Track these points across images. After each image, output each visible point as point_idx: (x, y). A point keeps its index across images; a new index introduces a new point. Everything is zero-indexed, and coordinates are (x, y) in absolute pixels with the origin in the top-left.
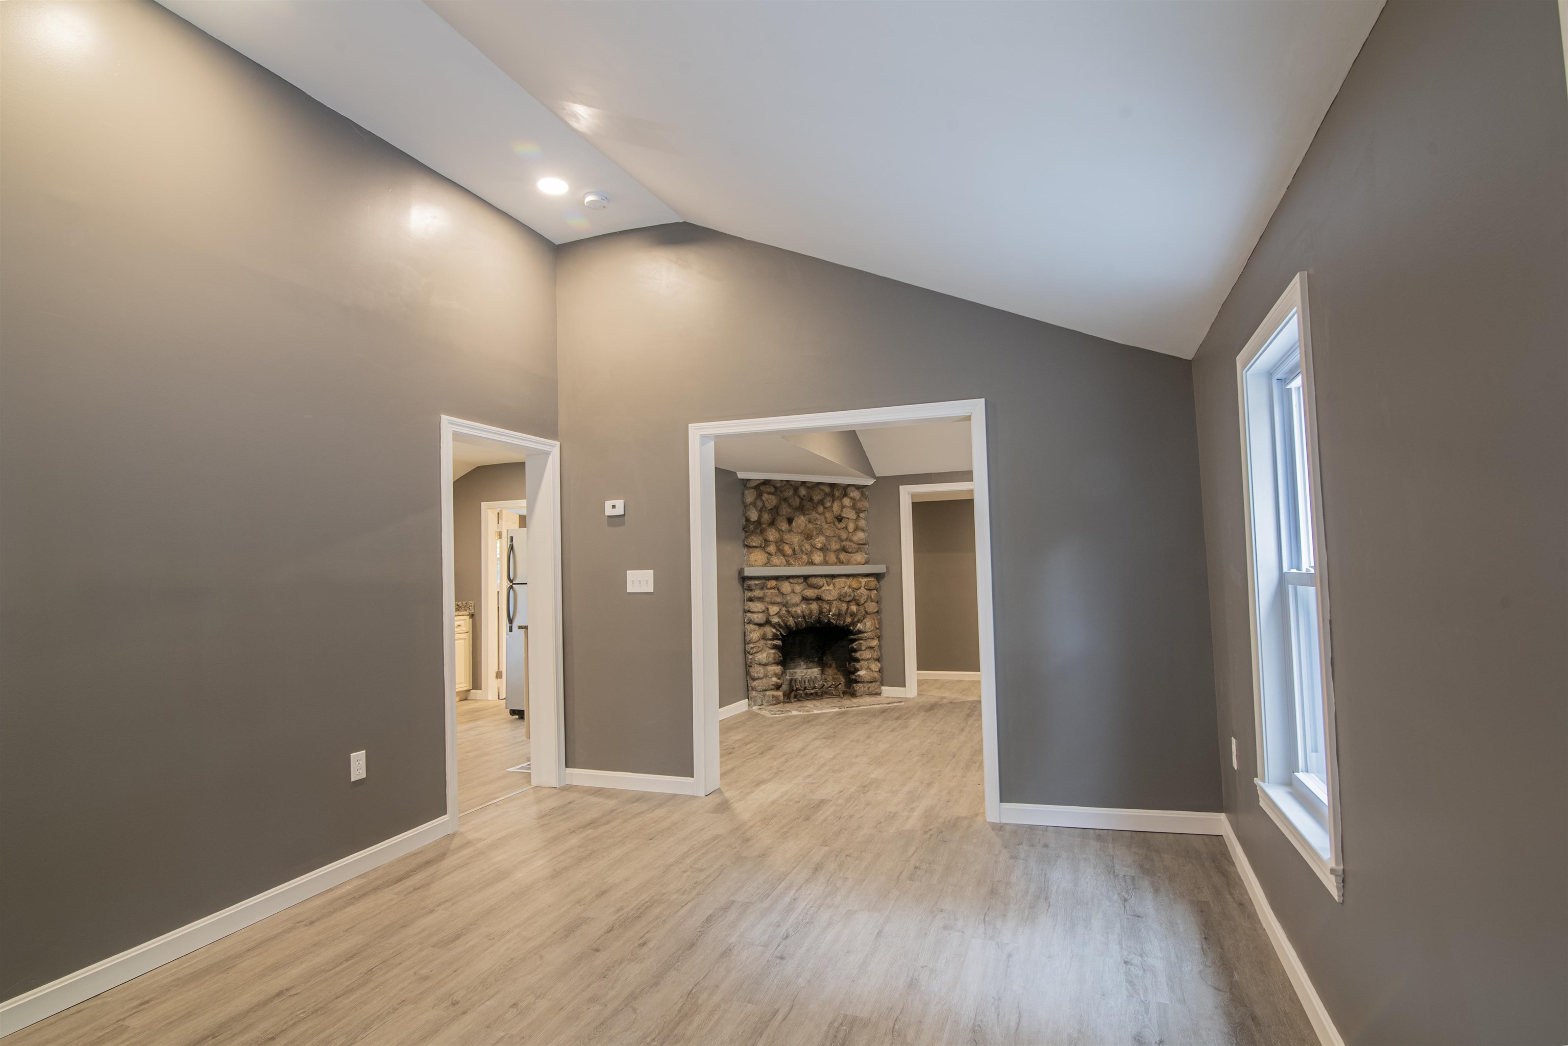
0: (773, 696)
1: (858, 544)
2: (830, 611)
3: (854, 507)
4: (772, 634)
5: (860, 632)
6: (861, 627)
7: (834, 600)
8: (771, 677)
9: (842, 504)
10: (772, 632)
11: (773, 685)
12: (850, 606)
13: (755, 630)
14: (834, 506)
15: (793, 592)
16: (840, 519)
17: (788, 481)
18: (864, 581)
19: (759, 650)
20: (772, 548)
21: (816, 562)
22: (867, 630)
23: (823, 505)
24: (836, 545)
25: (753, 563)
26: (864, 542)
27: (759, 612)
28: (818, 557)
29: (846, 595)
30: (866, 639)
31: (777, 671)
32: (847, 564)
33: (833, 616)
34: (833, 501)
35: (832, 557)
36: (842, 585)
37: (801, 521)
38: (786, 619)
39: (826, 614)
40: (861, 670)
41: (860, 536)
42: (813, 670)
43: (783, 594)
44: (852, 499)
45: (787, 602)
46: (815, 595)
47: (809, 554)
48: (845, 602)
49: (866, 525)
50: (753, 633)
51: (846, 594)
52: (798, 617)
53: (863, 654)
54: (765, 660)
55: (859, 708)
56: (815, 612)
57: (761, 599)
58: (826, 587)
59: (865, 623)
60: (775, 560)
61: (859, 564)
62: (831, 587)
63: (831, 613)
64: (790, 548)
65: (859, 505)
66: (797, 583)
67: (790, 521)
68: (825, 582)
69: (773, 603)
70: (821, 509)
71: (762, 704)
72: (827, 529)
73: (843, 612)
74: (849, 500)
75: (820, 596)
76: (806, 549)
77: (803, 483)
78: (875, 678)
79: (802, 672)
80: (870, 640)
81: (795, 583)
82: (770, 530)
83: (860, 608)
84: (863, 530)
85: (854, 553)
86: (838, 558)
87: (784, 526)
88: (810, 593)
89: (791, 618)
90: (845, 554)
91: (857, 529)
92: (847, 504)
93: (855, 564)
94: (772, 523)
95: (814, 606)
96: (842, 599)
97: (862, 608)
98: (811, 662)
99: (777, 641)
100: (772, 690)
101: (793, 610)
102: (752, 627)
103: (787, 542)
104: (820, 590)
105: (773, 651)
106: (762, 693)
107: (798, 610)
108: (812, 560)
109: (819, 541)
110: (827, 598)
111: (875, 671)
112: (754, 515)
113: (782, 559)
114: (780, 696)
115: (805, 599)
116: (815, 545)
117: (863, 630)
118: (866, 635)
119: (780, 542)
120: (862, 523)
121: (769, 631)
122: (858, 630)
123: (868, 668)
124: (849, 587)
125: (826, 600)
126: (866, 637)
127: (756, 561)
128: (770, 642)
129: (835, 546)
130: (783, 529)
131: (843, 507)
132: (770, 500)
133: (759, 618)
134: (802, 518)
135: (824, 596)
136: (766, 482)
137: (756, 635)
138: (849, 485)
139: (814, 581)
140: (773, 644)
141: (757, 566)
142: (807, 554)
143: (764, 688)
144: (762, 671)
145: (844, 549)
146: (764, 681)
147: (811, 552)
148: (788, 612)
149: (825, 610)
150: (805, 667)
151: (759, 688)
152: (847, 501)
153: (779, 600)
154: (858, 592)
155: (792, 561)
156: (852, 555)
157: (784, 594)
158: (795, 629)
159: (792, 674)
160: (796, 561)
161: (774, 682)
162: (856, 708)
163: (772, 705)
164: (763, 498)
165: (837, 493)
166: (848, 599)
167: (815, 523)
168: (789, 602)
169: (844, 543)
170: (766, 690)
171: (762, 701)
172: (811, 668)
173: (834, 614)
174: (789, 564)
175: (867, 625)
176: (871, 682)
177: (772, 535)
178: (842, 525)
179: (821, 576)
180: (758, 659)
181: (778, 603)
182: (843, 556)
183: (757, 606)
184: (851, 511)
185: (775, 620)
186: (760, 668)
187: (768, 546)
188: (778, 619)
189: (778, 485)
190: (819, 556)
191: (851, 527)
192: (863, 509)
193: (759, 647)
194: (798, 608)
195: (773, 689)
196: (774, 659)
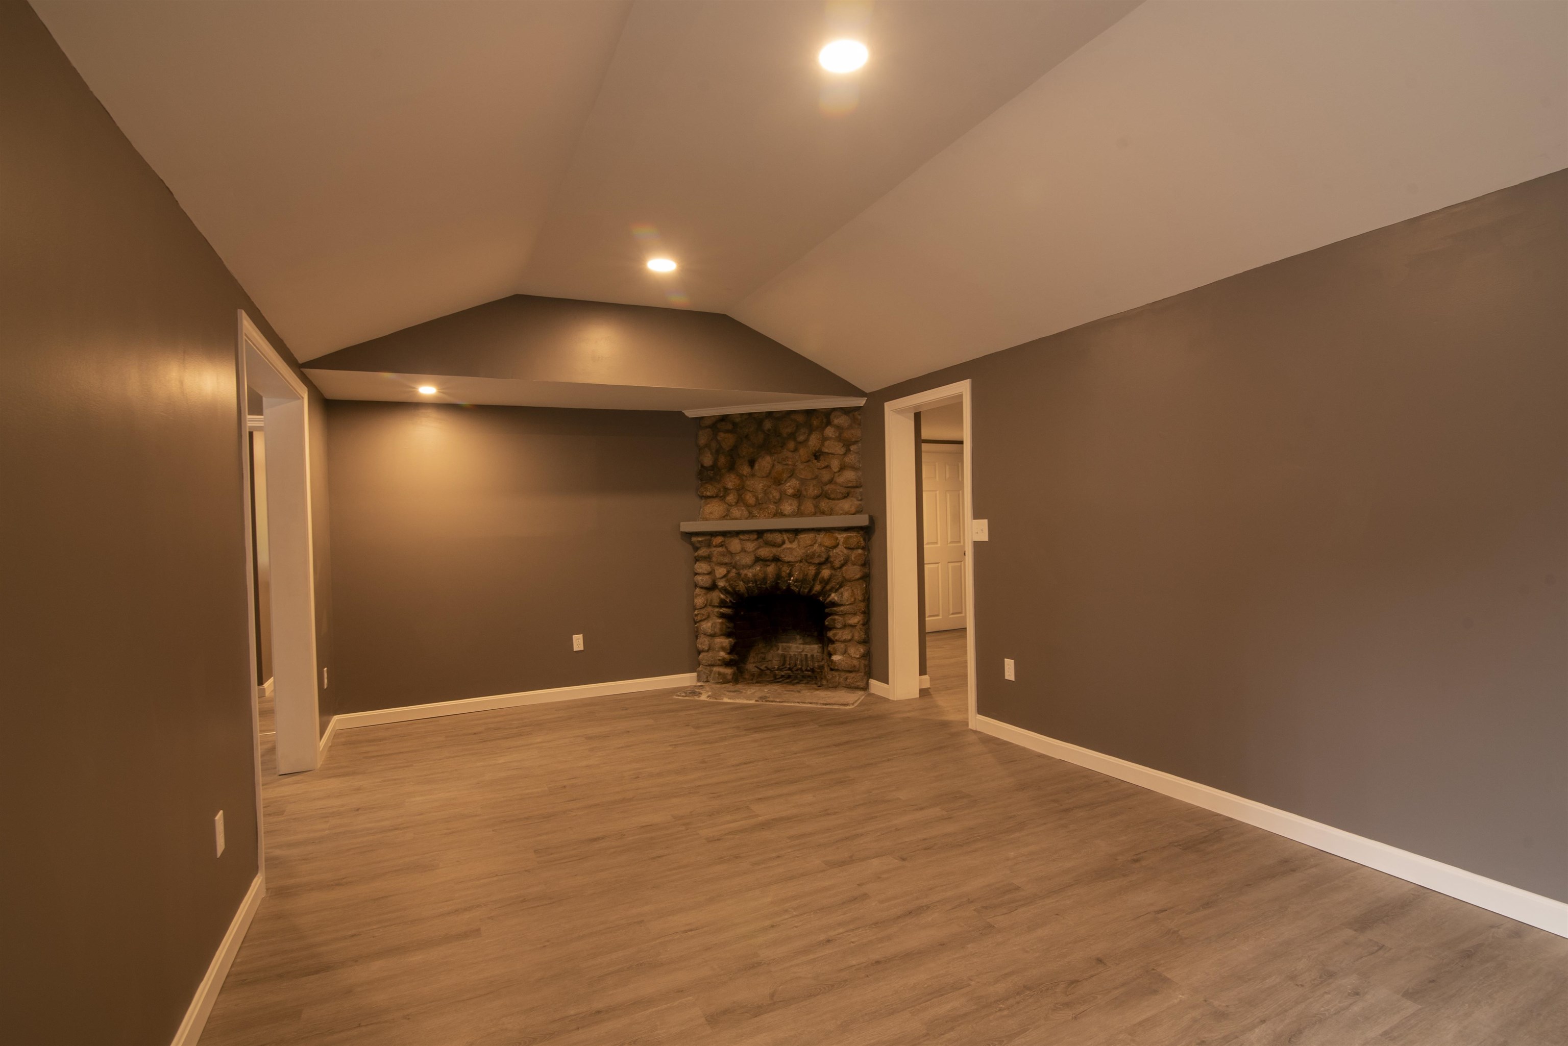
0: (719, 673)
1: (845, 487)
2: (790, 575)
3: (840, 439)
4: (718, 600)
5: (834, 604)
6: (836, 598)
7: (797, 562)
8: (719, 651)
9: (823, 436)
10: (720, 598)
11: (719, 660)
12: (823, 569)
13: (700, 595)
14: (811, 439)
15: (743, 550)
16: (817, 455)
17: (750, 414)
18: (841, 537)
19: (704, 618)
20: (731, 498)
21: (786, 512)
22: (843, 603)
23: (795, 439)
24: (814, 490)
25: (708, 516)
26: (854, 484)
27: (704, 574)
28: (788, 507)
29: (813, 555)
30: (843, 615)
31: (724, 645)
32: (831, 514)
33: (795, 582)
34: (810, 434)
35: (809, 506)
36: (809, 542)
37: (765, 462)
38: (735, 584)
39: (786, 579)
40: (835, 654)
41: (849, 476)
42: (813, 646)
43: (731, 553)
44: (839, 428)
45: (736, 563)
46: (771, 555)
47: (778, 502)
48: (814, 564)
49: (859, 461)
50: (698, 598)
51: (814, 553)
52: (748, 582)
53: (838, 633)
54: (710, 631)
55: (782, 704)
56: (770, 576)
57: (708, 558)
58: (787, 545)
59: (842, 594)
60: (736, 512)
61: (847, 513)
62: (794, 545)
63: (792, 578)
64: (754, 496)
65: (846, 435)
66: (749, 540)
67: (752, 463)
68: (786, 538)
69: (721, 564)
70: (791, 445)
71: (707, 681)
72: (802, 469)
73: (811, 577)
74: (833, 429)
75: (778, 556)
76: (773, 497)
77: (770, 414)
78: (854, 666)
79: (797, 647)
80: (850, 616)
81: (747, 540)
82: (728, 475)
83: (837, 573)
84: (854, 468)
85: (839, 499)
86: (816, 507)
87: (746, 470)
88: (765, 552)
89: (742, 583)
90: (828, 501)
91: (842, 468)
92: (830, 435)
93: (841, 514)
94: (732, 468)
95: (771, 569)
96: (809, 561)
97: (838, 573)
98: (808, 636)
99: (724, 609)
100: (719, 665)
101: (744, 572)
102: (698, 590)
103: (749, 489)
104: (779, 549)
105: (720, 621)
106: (709, 668)
107: (750, 573)
108: (781, 510)
109: (790, 486)
110: (787, 559)
111: (855, 658)
112: (708, 460)
113: (743, 510)
114: (727, 674)
115: (758, 560)
116: (785, 491)
117: (839, 602)
118: (842, 608)
119: (741, 490)
120: (851, 459)
121: (716, 596)
122: (830, 601)
123: (845, 652)
124: (820, 545)
125: (786, 561)
126: (842, 611)
127: (711, 513)
128: (717, 610)
129: (812, 491)
130: (745, 473)
131: (825, 439)
132: (727, 440)
133: (704, 580)
134: (768, 458)
135: (783, 556)
136: (724, 418)
137: (700, 600)
138: (834, 409)
139: (769, 537)
140: (720, 612)
141: (713, 519)
142: (775, 503)
143: (710, 663)
144: (707, 643)
145: (825, 495)
146: (710, 654)
147: (780, 499)
148: (739, 574)
149: (784, 574)
150: (801, 641)
151: (703, 661)
152: (829, 432)
153: (726, 560)
154: (834, 551)
155: (755, 513)
156: (837, 502)
157: (733, 554)
158: (746, 595)
159: (785, 649)
160: (761, 512)
161: (721, 656)
162: (778, 704)
163: (718, 683)
164: (719, 438)
165: (815, 423)
166: (817, 561)
167: (785, 463)
168: (738, 563)
169: (827, 488)
170: (713, 665)
171: (707, 677)
172: (809, 643)
173: (797, 579)
174: (751, 516)
175: (844, 596)
176: (850, 672)
177: (731, 481)
178: (822, 463)
179: (780, 531)
180: (703, 628)
181: (726, 564)
182: (824, 504)
183: (702, 567)
184: (836, 443)
185: (721, 584)
186: (705, 639)
187: (728, 494)
188: (724, 582)
189: (737, 420)
190: (791, 505)
191: (835, 464)
192: (853, 440)
193: (703, 615)
194: (751, 570)
195: (721, 665)
196: (721, 630)
